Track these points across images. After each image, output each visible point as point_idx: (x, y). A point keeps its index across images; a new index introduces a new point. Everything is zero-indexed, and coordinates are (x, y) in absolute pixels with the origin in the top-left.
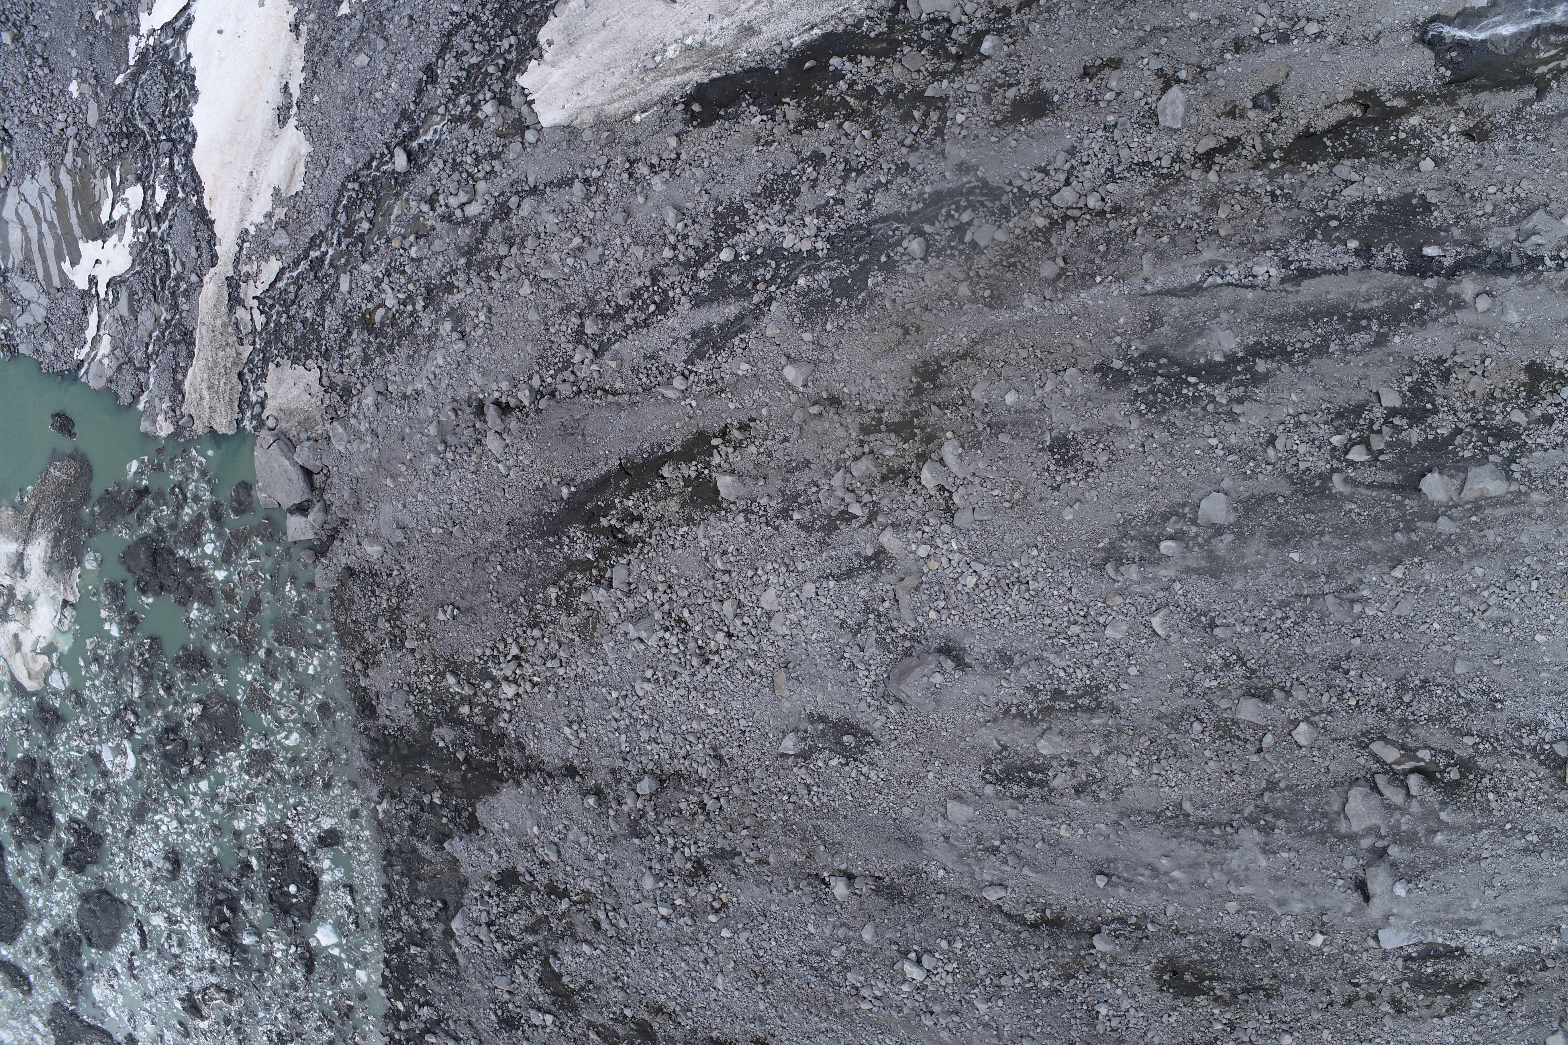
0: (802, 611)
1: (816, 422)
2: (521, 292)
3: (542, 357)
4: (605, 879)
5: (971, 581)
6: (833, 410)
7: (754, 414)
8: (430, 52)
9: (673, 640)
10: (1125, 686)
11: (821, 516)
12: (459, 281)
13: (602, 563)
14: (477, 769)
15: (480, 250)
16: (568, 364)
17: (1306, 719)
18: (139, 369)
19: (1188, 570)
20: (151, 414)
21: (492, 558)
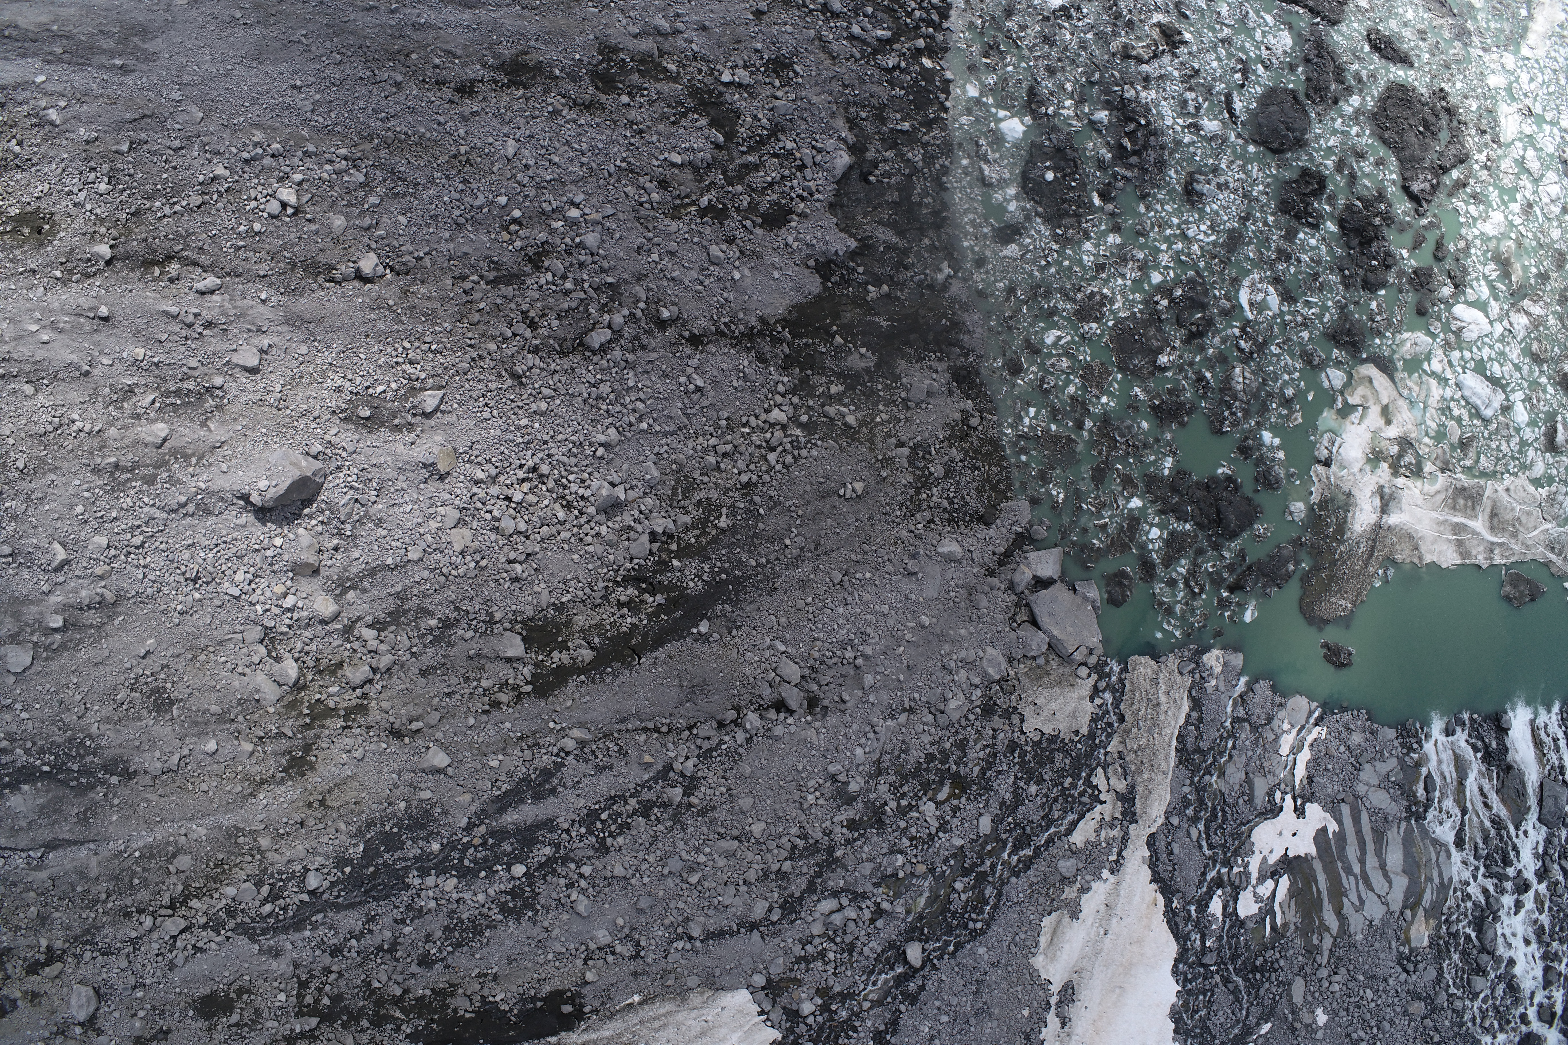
0: (422, 531)
1: (415, 713)
2: (762, 825)
3: (735, 762)
4: (650, 235)
5: (240, 577)
6: (396, 726)
7: (484, 717)
11: (408, 624)
12: (840, 833)
13: (664, 556)
14: (818, 329)
15: (818, 865)
16: (705, 756)
18: (1245, 720)
19: (38, 603)
20: (1230, 674)
21: (796, 552)
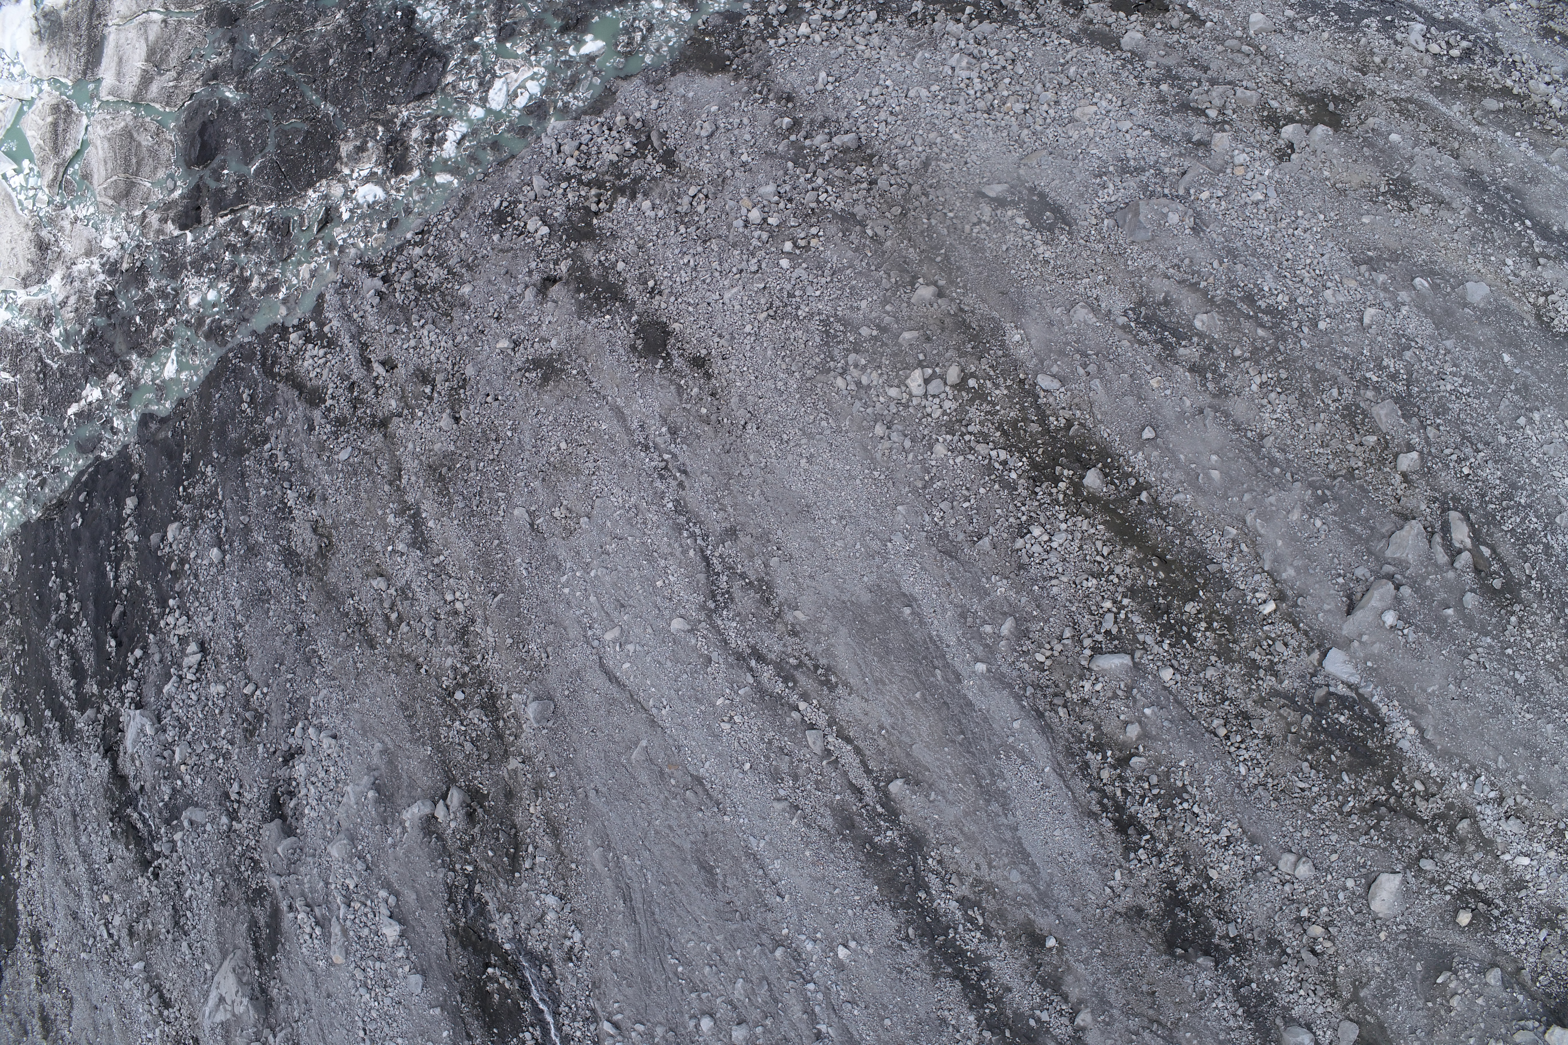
9: (978, 87)
10: (1306, 330)
17: (1421, 453)
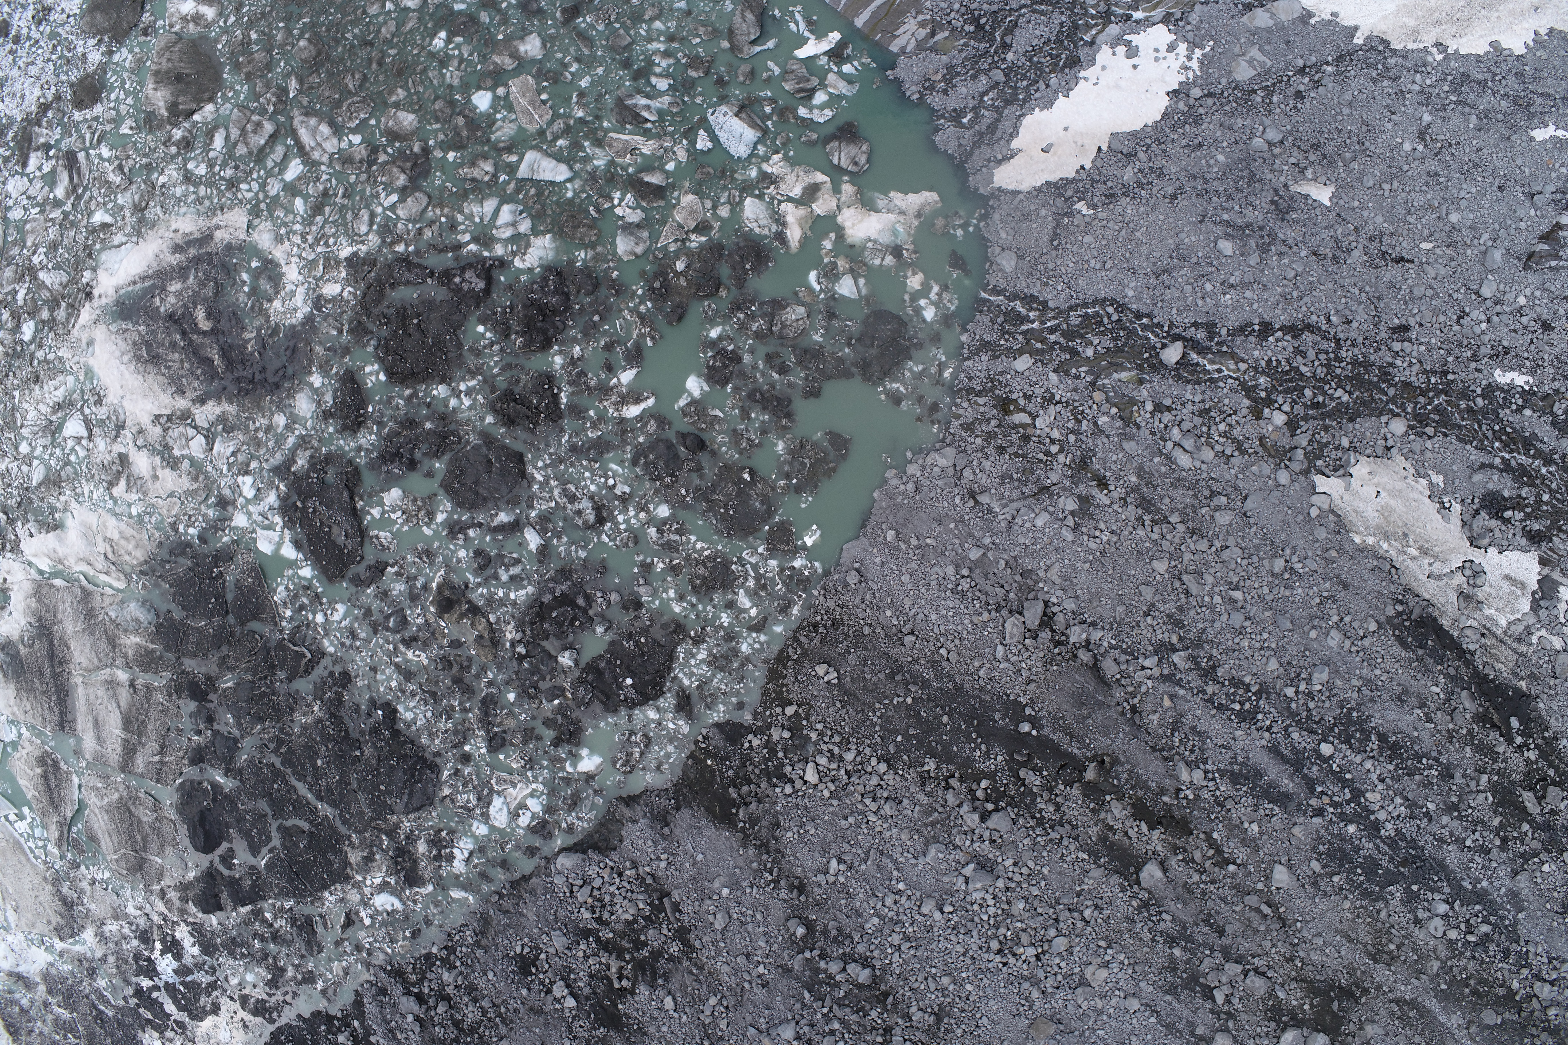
8: (1281, 318)
